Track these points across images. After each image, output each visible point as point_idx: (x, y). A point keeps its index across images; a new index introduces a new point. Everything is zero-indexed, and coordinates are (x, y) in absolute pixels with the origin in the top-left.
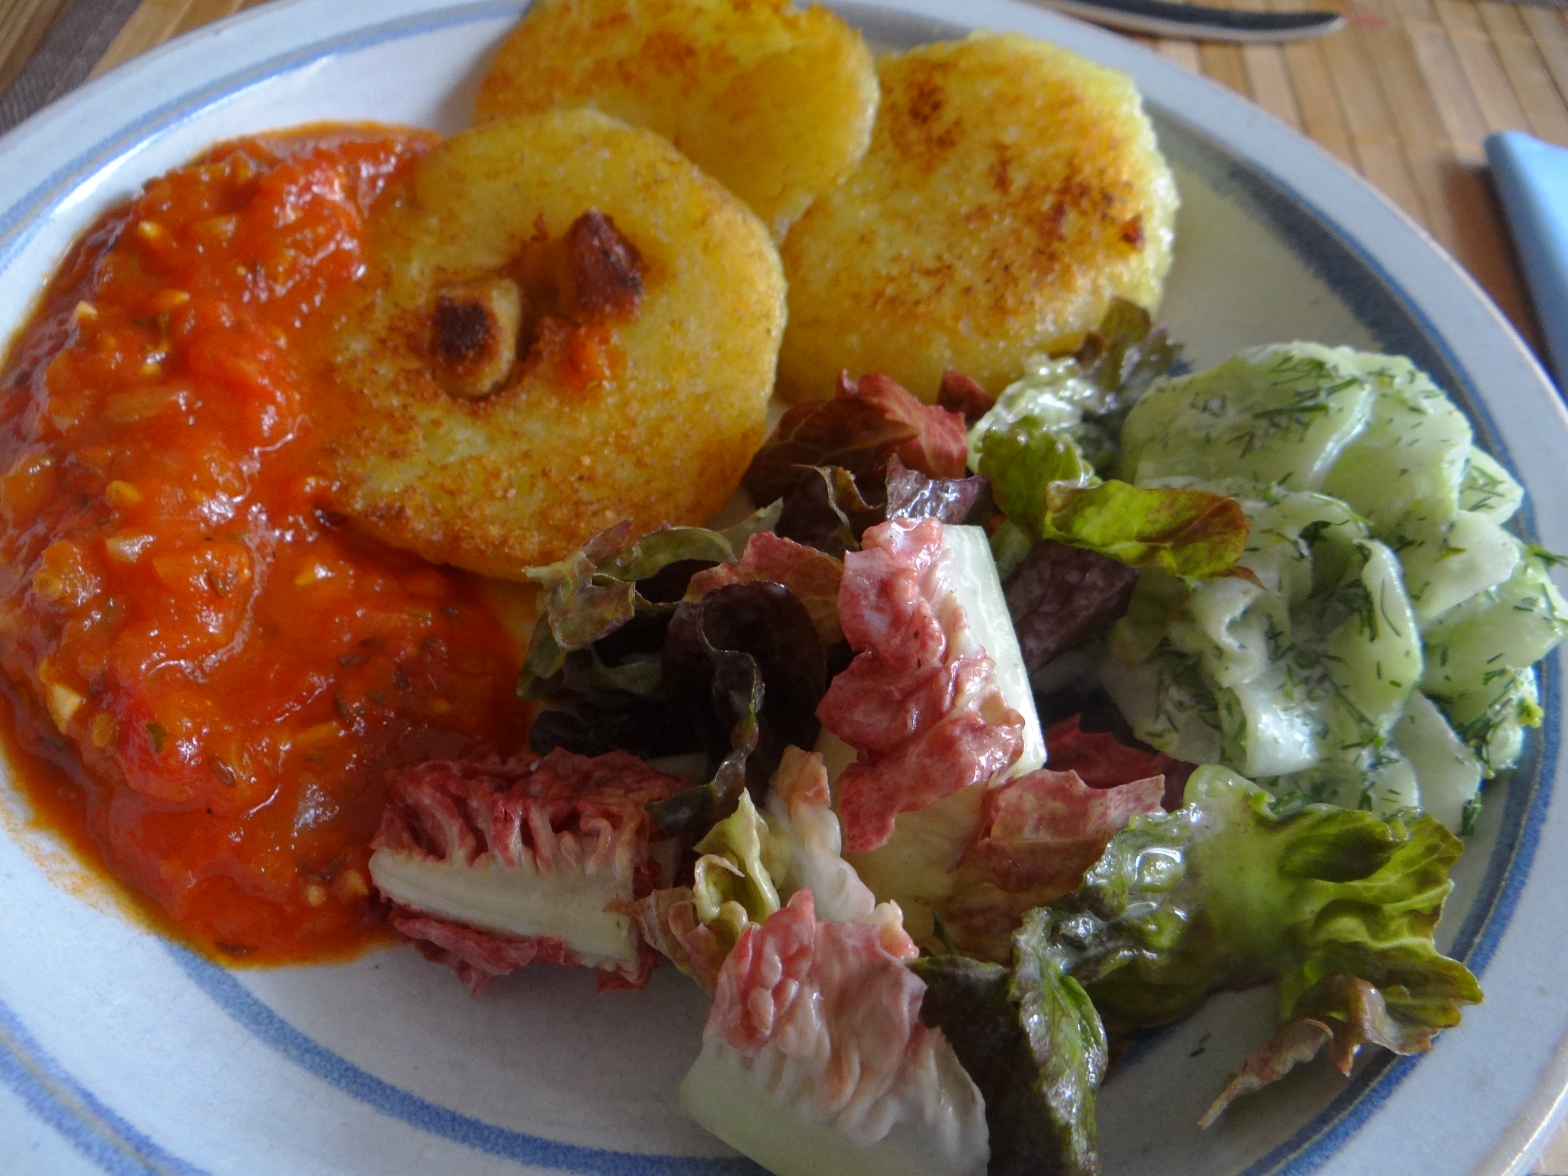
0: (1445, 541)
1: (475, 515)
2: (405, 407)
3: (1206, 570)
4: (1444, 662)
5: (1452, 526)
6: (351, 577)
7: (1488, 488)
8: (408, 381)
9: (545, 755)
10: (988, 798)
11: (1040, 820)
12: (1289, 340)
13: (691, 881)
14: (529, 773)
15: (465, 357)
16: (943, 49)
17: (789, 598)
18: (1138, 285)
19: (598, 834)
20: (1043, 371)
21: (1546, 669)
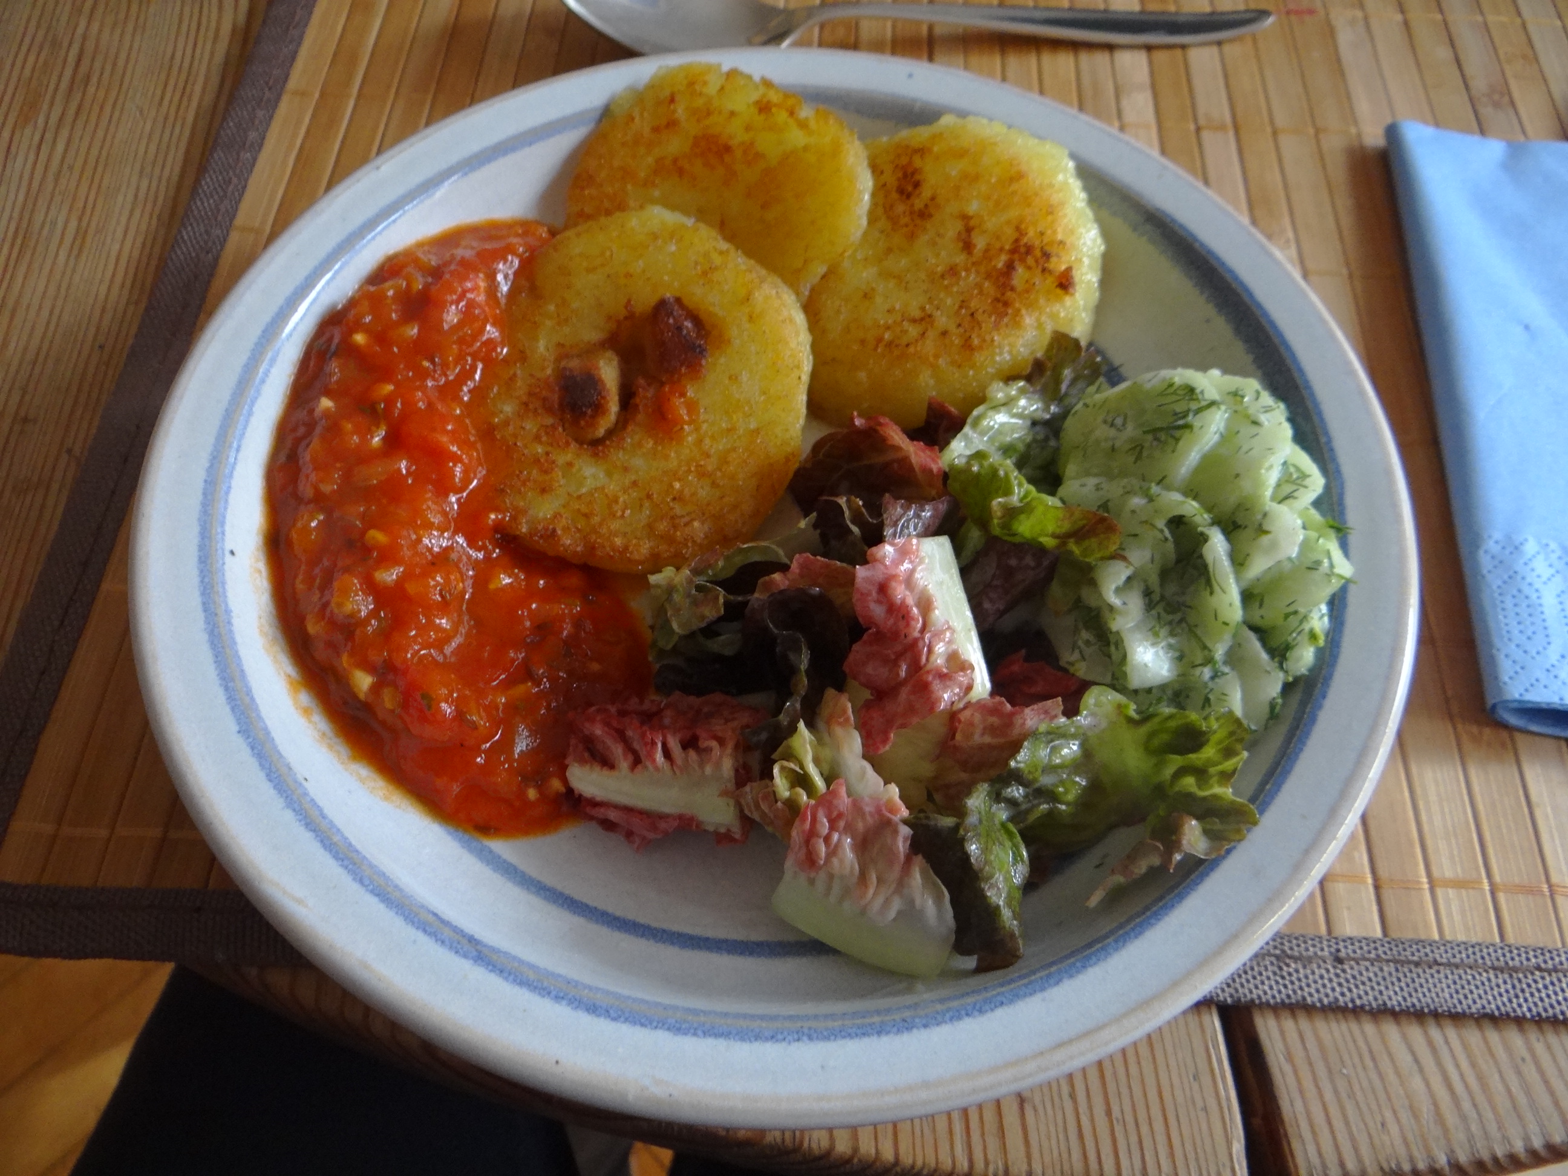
0: (1260, 525)
1: (604, 531)
2: (547, 454)
3: (1099, 555)
4: (1261, 606)
5: (1265, 515)
6: (523, 580)
7: (1299, 481)
8: (547, 434)
9: (668, 696)
10: (953, 716)
11: (985, 729)
12: (1175, 367)
13: (771, 777)
14: (661, 710)
15: (585, 413)
16: (920, 135)
17: (821, 596)
18: (1071, 320)
19: (711, 750)
20: (1000, 395)
21: (1337, 604)
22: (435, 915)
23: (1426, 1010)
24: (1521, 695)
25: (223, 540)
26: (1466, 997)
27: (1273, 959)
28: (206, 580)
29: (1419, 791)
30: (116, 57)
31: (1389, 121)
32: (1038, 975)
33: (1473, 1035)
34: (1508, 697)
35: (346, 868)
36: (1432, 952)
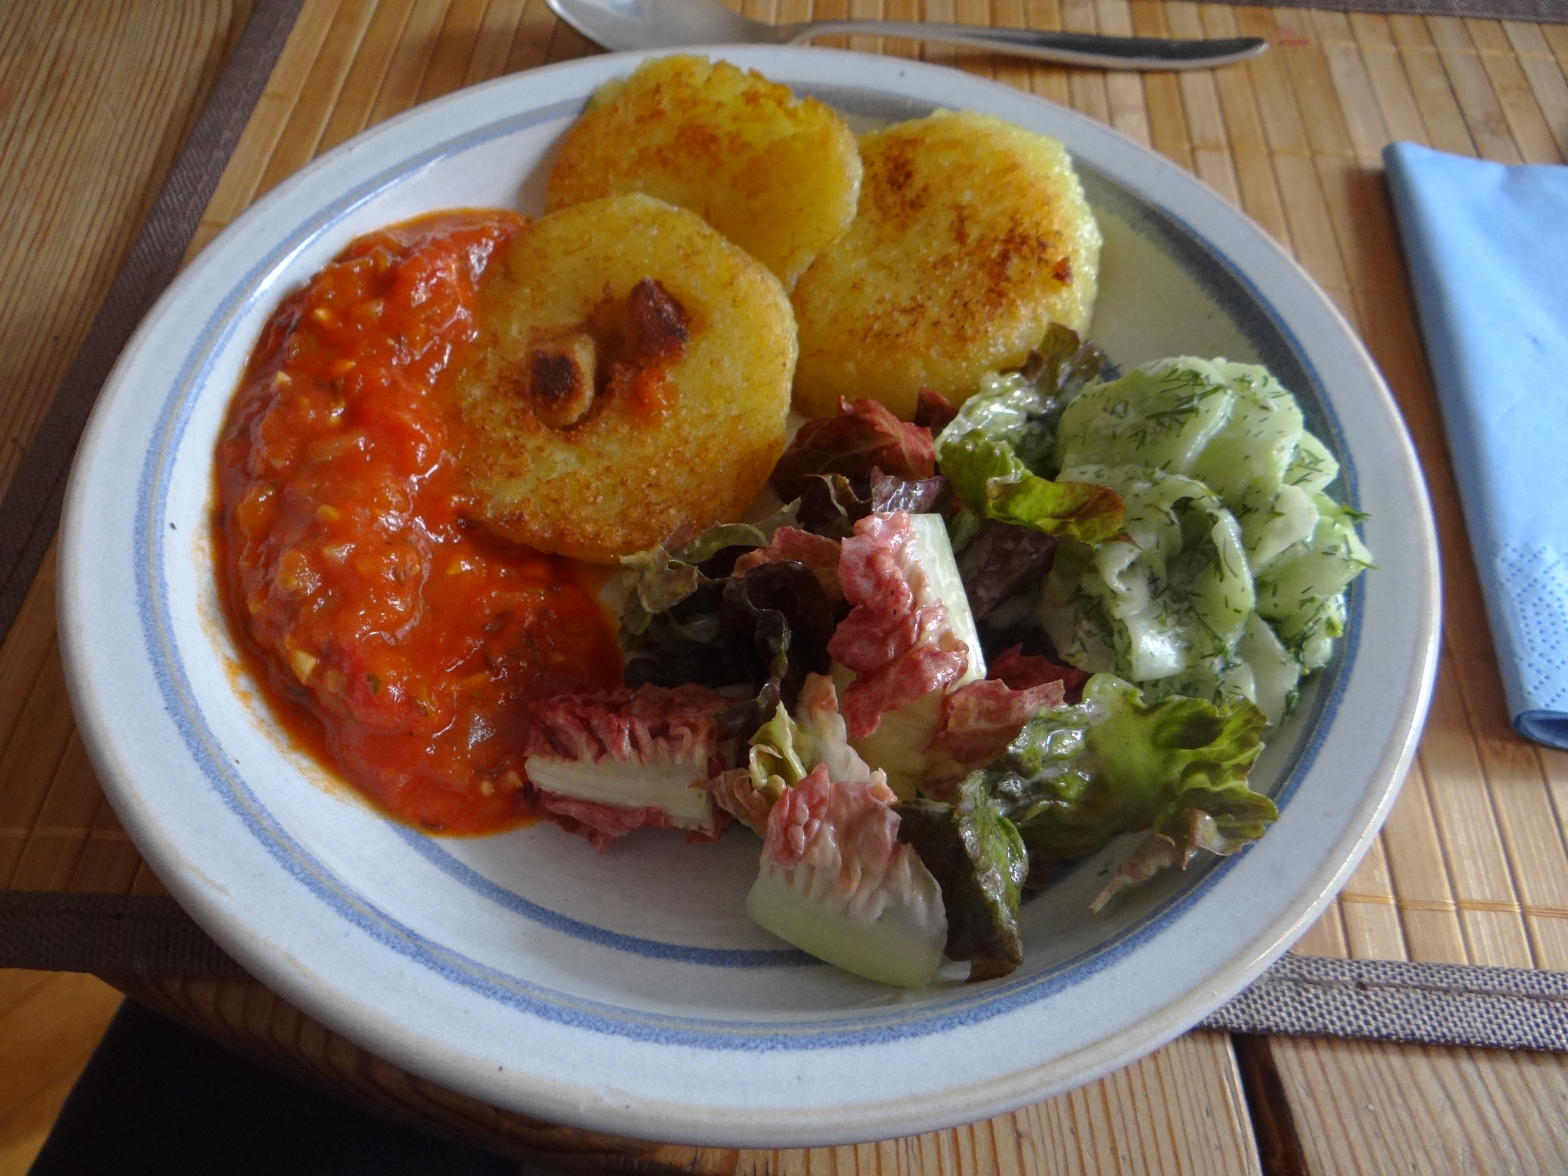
0: (1273, 508)
1: (574, 517)
2: (516, 438)
3: (1101, 537)
4: (1274, 594)
5: (1278, 497)
6: (484, 568)
7: (1312, 466)
8: (517, 418)
9: (637, 689)
10: (945, 701)
11: (980, 713)
12: (1177, 355)
13: (746, 763)
14: (629, 700)
15: (558, 397)
16: (912, 127)
17: (805, 571)
18: (1068, 313)
19: (682, 737)
20: (995, 385)
21: (1355, 594)
22: (372, 907)
23: (1458, 1041)
24: (1547, 705)
25: (163, 512)
26: (1500, 1028)
27: (1291, 984)
28: (142, 551)
29: (1441, 808)
30: (93, 62)
31: (1385, 143)
32: (1039, 981)
33: (1509, 1070)
34: (1533, 707)
35: (275, 854)
36: (1462, 978)
